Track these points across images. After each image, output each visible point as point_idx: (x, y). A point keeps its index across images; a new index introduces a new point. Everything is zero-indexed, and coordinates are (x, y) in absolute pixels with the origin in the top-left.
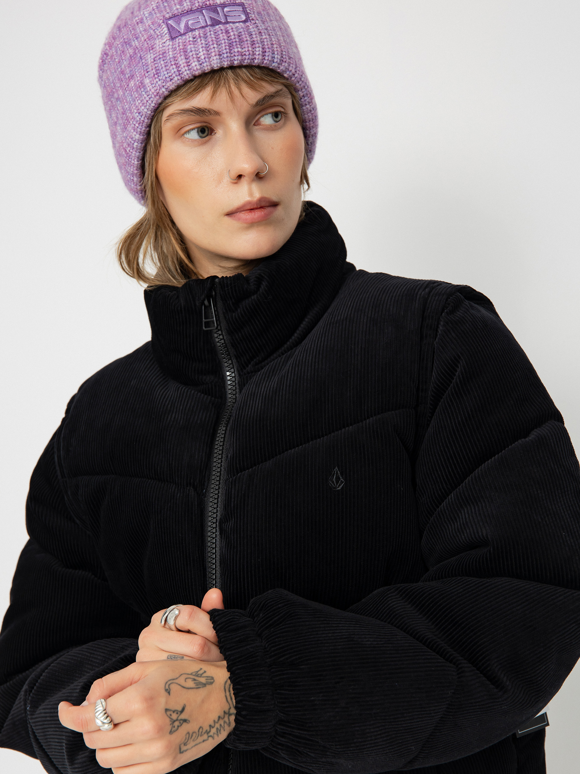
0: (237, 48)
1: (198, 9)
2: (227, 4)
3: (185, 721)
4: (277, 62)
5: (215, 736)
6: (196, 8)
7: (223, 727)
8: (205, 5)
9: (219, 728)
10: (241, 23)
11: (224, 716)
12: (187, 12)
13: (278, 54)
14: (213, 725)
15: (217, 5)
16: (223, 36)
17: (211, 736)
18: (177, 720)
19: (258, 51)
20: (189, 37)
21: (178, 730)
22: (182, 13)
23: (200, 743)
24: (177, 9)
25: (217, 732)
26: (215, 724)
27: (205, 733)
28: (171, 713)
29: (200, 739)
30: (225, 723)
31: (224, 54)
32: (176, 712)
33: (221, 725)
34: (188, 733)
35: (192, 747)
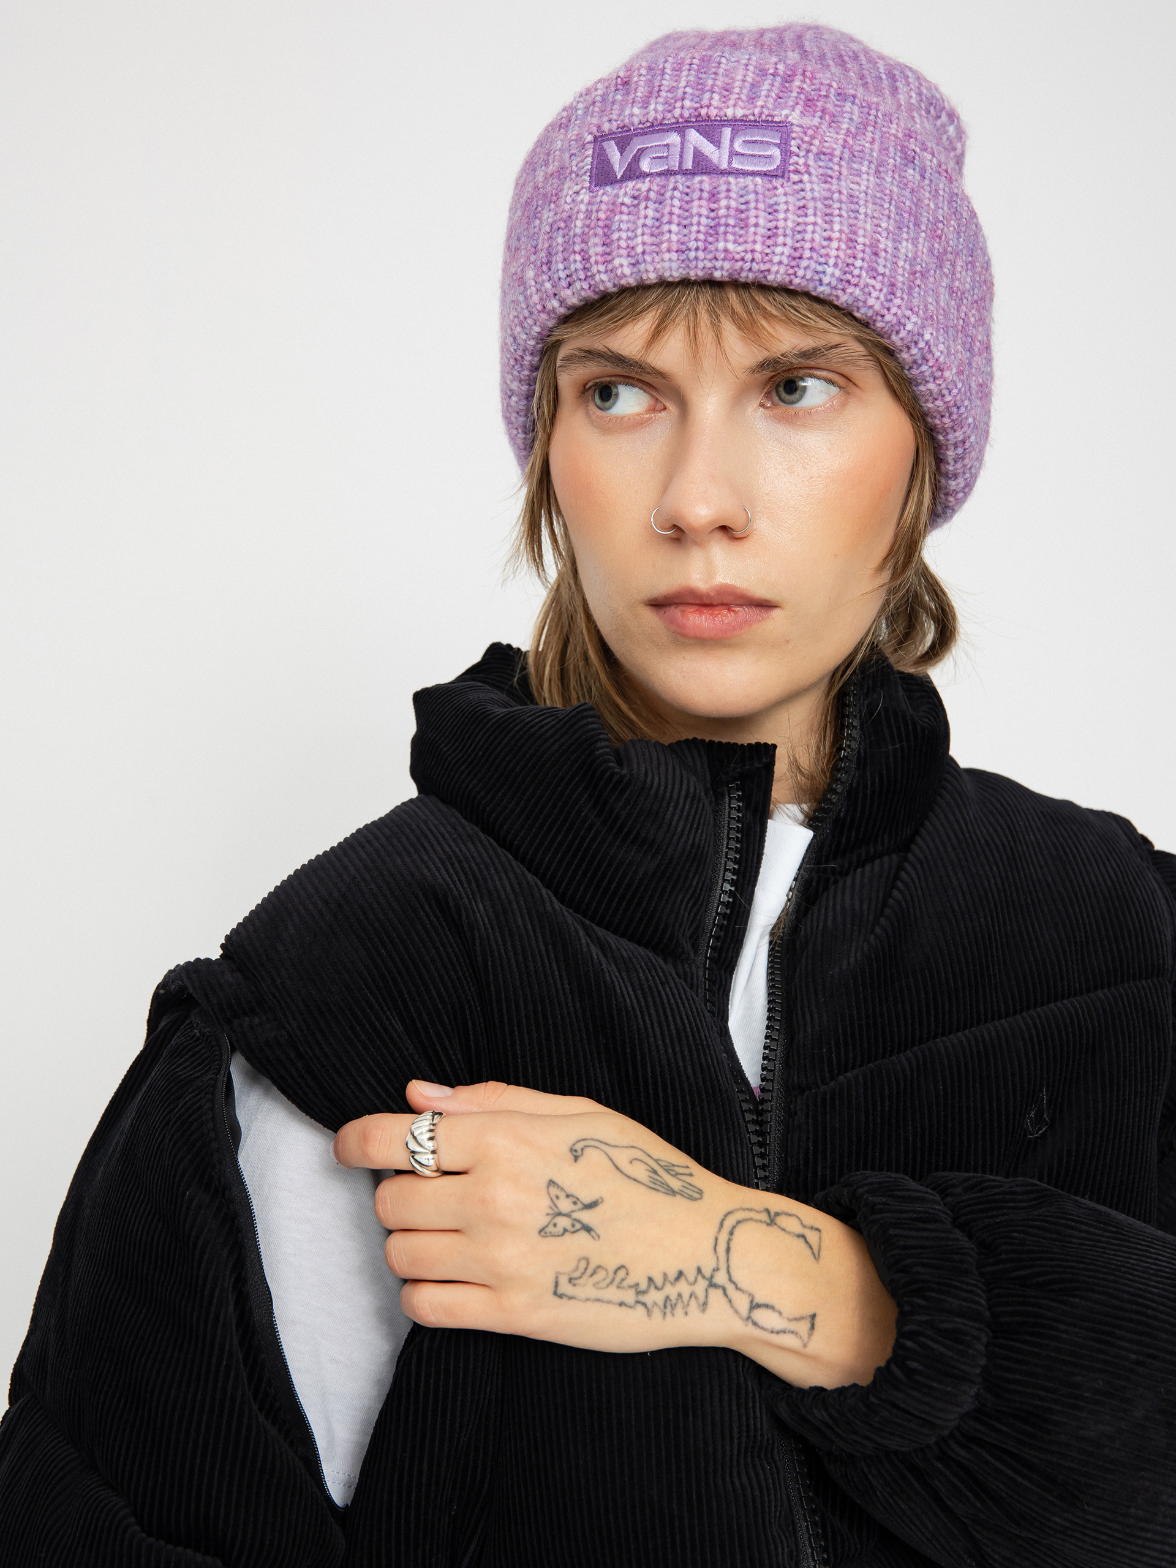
0: (726, 241)
1: (678, 122)
2: (750, 121)
3: (588, 1229)
4: (829, 284)
5: (657, 1313)
6: (673, 121)
7: (686, 1302)
8: (697, 117)
9: (674, 1301)
10: (758, 180)
11: (696, 1280)
12: (652, 125)
13: (836, 265)
14: (659, 1281)
15: (725, 121)
16: (700, 206)
17: (644, 1304)
18: (568, 1215)
19: (782, 251)
20: (626, 194)
21: (559, 1238)
22: (641, 126)
23: (609, 1302)
24: (631, 115)
25: (665, 1307)
26: (664, 1284)
27: (630, 1287)
28: (562, 1195)
29: (613, 1293)
30: (693, 1299)
31: (690, 250)
32: (572, 1199)
33: (680, 1295)
34: (587, 1260)
35: (588, 1300)
